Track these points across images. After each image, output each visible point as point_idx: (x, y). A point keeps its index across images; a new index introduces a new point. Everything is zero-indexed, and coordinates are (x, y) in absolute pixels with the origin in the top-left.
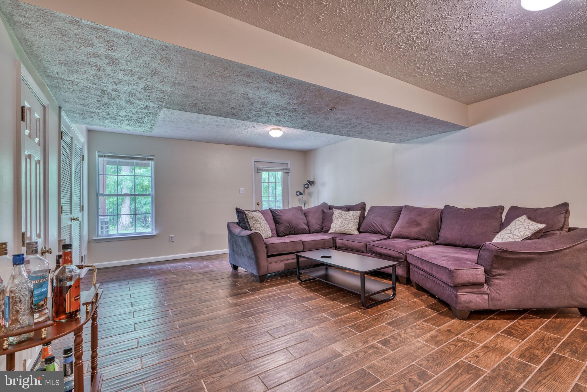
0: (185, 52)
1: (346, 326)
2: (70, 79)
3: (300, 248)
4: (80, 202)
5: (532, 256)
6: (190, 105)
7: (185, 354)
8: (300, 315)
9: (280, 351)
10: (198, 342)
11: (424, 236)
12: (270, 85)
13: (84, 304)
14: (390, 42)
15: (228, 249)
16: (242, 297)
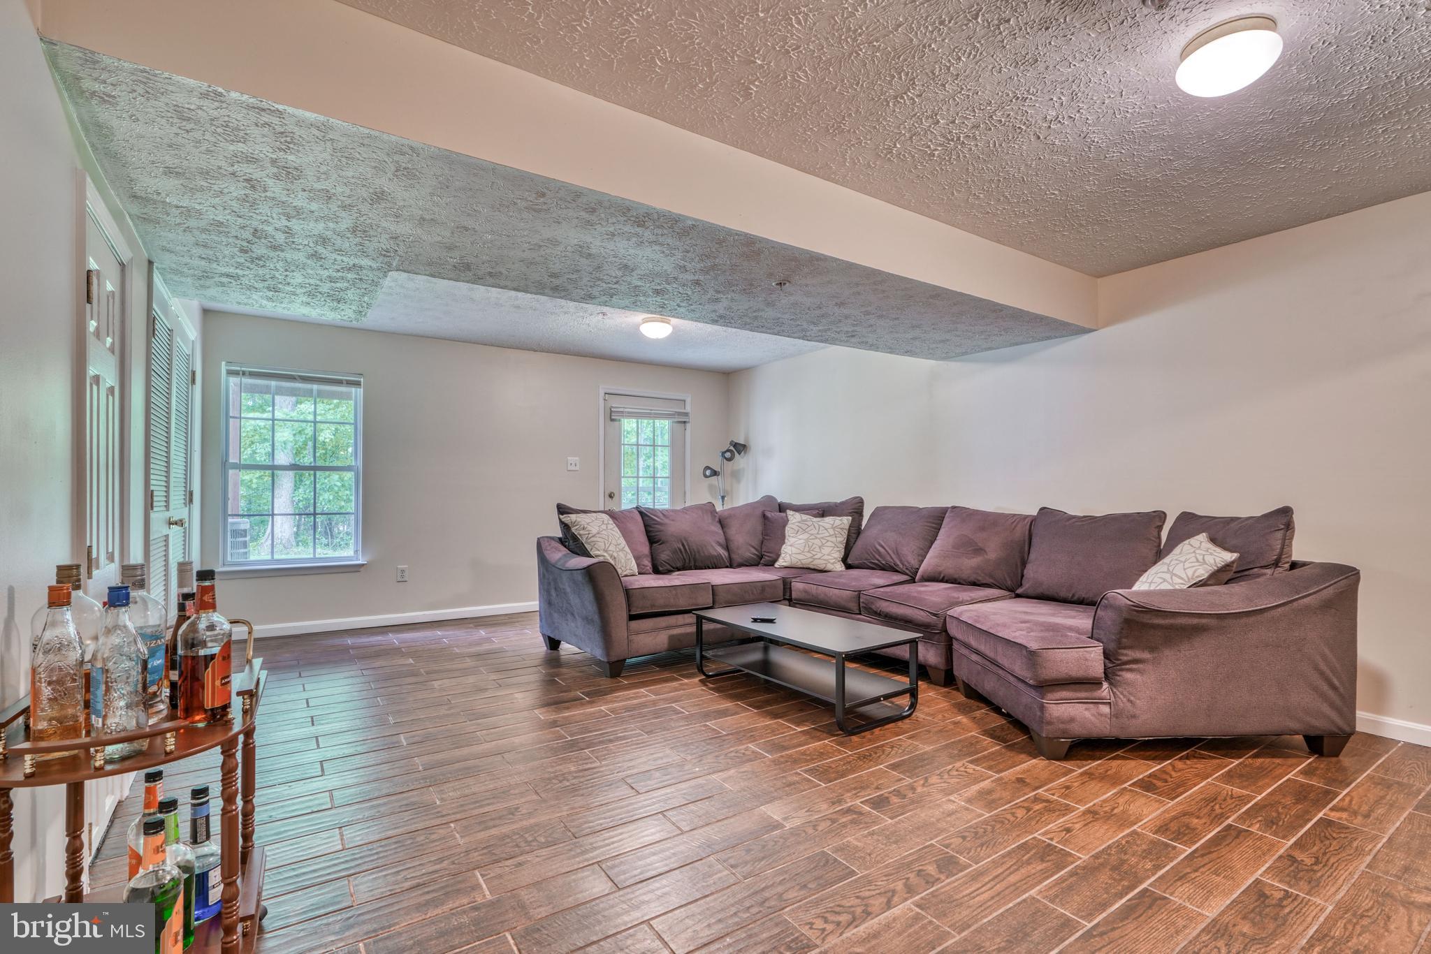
0: (449, 159)
1: (798, 771)
2: (185, 205)
3: (707, 599)
4: (186, 483)
5: (1204, 621)
6: (455, 266)
7: (438, 821)
8: (697, 747)
9: (648, 818)
10: (466, 798)
11: (991, 576)
12: (639, 229)
13: (239, 694)
14: (909, 142)
15: (538, 602)
16: (568, 708)
